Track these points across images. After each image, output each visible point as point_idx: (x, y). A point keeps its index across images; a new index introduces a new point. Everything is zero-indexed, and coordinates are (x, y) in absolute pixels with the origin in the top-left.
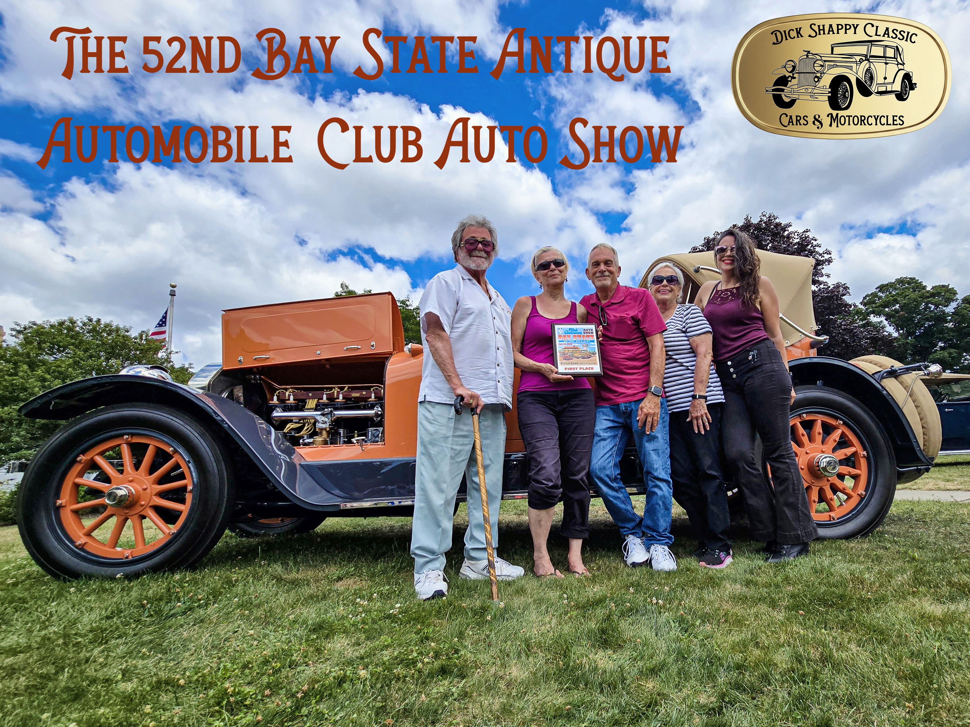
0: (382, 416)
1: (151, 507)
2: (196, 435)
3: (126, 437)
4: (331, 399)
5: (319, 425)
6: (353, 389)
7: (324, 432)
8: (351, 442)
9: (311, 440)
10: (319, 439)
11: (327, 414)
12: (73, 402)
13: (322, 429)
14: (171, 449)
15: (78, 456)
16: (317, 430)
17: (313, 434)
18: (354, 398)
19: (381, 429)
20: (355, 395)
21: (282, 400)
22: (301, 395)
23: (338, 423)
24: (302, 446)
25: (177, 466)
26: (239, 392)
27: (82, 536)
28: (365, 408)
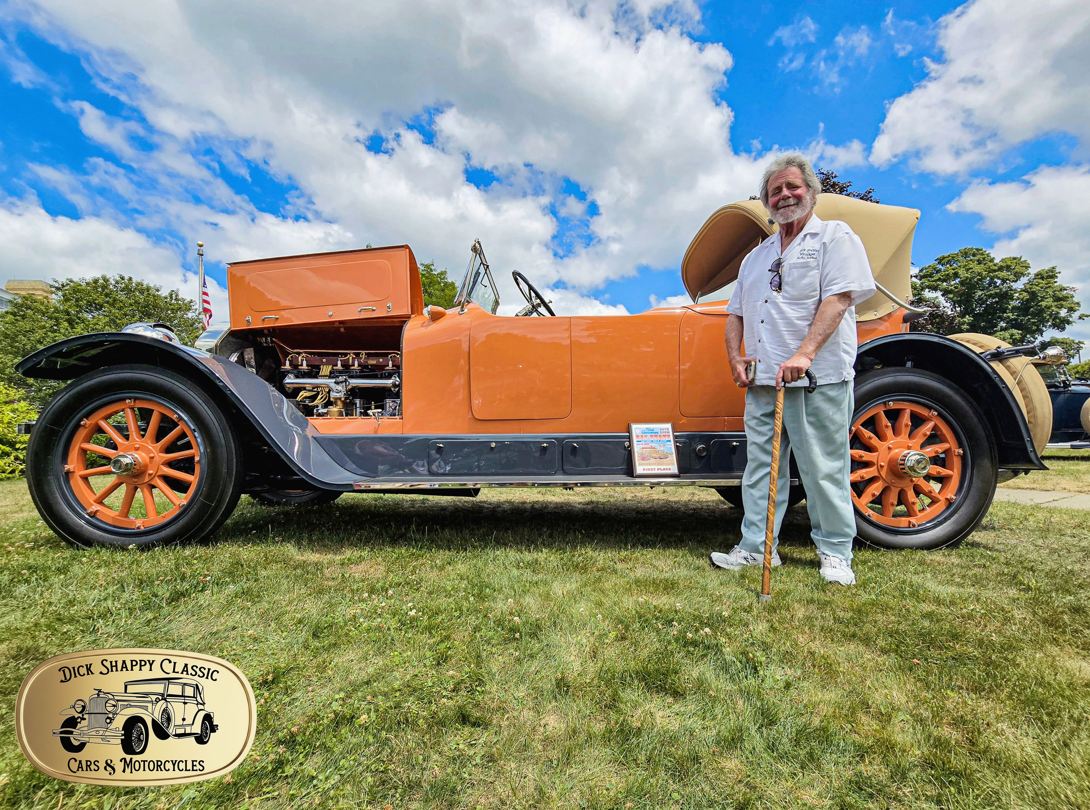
0: (399, 386)
1: (159, 476)
2: (201, 401)
3: (128, 401)
4: (346, 366)
5: (333, 395)
6: (369, 355)
7: (339, 402)
8: (367, 415)
9: (325, 411)
10: (334, 409)
11: (342, 382)
12: (72, 361)
13: (336, 399)
14: (175, 416)
15: (81, 420)
16: (332, 399)
17: (328, 403)
18: (371, 365)
19: (398, 401)
20: (372, 362)
21: (295, 366)
22: (315, 360)
23: (354, 392)
24: (315, 417)
25: (183, 435)
26: (249, 354)
27: (92, 502)
28: (381, 378)
